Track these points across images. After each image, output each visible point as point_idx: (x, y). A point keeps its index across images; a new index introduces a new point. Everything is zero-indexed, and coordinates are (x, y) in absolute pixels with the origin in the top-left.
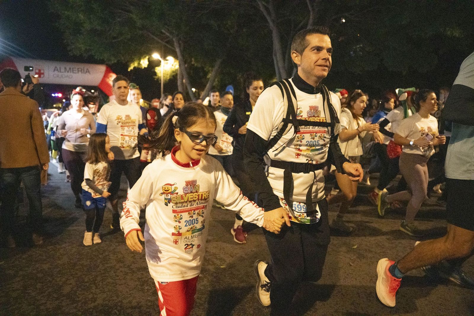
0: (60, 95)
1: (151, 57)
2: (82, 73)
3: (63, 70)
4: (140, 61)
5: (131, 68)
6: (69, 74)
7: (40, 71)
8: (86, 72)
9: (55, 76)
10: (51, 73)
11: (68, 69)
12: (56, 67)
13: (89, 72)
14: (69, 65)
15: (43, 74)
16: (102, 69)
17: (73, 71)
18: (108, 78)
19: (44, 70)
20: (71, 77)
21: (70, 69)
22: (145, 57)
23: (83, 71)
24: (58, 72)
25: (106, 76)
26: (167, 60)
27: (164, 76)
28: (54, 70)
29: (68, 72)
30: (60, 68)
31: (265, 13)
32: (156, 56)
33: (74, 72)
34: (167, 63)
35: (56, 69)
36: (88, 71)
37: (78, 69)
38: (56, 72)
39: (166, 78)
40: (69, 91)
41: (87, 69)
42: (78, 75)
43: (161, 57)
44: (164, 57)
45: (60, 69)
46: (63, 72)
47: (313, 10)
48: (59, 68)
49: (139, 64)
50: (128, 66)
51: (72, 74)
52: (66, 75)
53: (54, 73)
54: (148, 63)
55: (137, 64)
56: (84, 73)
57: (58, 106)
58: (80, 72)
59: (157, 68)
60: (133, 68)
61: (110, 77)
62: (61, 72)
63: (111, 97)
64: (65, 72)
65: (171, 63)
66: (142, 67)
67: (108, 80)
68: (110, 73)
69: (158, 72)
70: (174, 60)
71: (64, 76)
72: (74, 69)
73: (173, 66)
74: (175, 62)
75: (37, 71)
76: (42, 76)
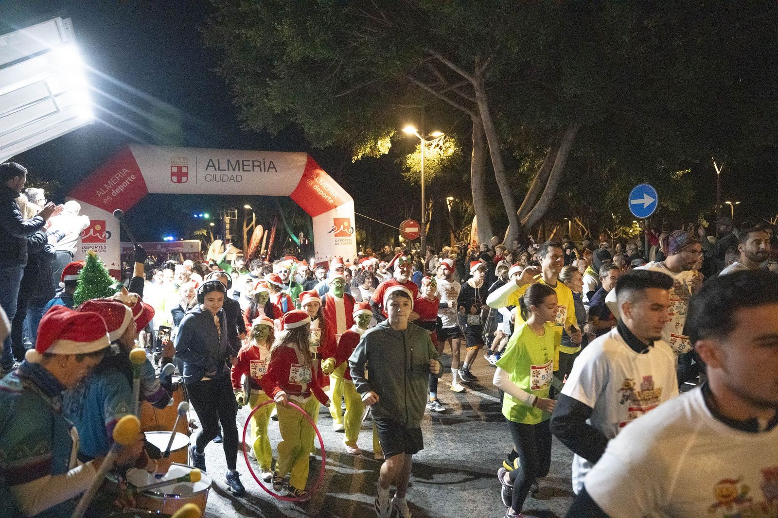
0: (207, 216)
1: (399, 132)
2: (261, 171)
3: (224, 165)
4: (376, 143)
5: (360, 157)
6: (237, 172)
7: (179, 168)
8: (269, 167)
9: (209, 177)
10: (202, 172)
11: (234, 162)
12: (211, 160)
13: (275, 168)
14: (234, 156)
15: (186, 174)
16: (301, 159)
17: (243, 165)
18: (313, 179)
19: (187, 167)
20: (239, 178)
21: (238, 161)
22: (388, 133)
23: (262, 166)
24: (216, 170)
25: (308, 175)
26: (430, 139)
27: (425, 172)
28: (208, 166)
29: (234, 170)
30: (218, 160)
32: (410, 130)
33: (245, 168)
34: (431, 144)
35: (211, 164)
36: (272, 166)
37: (253, 161)
38: (211, 170)
40: (223, 208)
41: (271, 162)
43: (420, 133)
44: (426, 131)
45: (219, 164)
46: (225, 170)
48: (216, 163)
49: (374, 148)
50: (352, 153)
51: (241, 172)
52: (230, 176)
53: (206, 172)
54: (390, 145)
55: (370, 148)
56: (265, 171)
57: (201, 234)
58: (256, 169)
59: (410, 155)
60: (362, 157)
61: (316, 178)
62: (220, 169)
63: (315, 219)
64: (228, 170)
65: (438, 145)
66: (377, 155)
67: (311, 183)
68: (316, 168)
69: (414, 164)
70: (445, 138)
71: (225, 178)
72: (244, 162)
73: (442, 151)
74: (446, 141)
75: (175, 170)
76: (184, 179)
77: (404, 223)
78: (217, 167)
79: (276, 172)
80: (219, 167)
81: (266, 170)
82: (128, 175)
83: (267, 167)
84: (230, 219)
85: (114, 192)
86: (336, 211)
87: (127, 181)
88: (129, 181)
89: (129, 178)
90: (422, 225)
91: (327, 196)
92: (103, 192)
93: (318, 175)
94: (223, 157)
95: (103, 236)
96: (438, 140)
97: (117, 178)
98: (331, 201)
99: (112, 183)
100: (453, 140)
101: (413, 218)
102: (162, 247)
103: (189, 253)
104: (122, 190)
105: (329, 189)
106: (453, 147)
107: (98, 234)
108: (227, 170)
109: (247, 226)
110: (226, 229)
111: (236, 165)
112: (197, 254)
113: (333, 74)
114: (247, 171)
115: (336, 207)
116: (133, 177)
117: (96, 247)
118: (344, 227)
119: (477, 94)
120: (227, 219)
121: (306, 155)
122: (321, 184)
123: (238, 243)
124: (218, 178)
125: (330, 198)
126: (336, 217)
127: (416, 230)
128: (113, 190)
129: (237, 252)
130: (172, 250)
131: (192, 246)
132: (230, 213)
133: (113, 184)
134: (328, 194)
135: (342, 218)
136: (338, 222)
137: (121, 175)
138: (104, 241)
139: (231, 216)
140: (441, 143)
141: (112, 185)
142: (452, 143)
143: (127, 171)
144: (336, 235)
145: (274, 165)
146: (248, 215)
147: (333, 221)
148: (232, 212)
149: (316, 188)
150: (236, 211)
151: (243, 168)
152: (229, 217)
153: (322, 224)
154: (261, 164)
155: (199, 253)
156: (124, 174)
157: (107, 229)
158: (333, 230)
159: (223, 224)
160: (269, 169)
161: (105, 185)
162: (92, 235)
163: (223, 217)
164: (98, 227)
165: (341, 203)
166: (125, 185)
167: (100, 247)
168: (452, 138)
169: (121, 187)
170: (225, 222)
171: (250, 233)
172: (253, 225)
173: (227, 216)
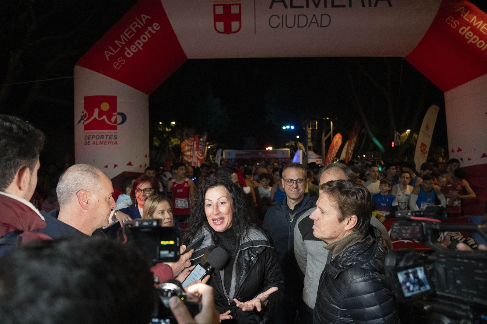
0: (293, 127)
2: (363, 6)
6: (322, 9)
7: (227, 8)
15: (238, 17)
18: (458, 17)
19: (240, 5)
20: (325, 18)
24: (286, 7)
25: (448, 9)
28: (274, 1)
29: (317, 6)
33: (337, 3)
38: (279, 8)
46: (303, 7)
51: (330, 9)
52: (309, 18)
53: (271, 12)
56: (370, 6)
57: (290, 144)
61: (463, 16)
64: (308, 6)
67: (455, 24)
71: (302, 22)
75: (220, 11)
76: (235, 25)
78: (288, 4)
79: (390, 5)
81: (373, 4)
82: (149, 23)
84: (311, 130)
85: (128, 50)
87: (147, 33)
88: (150, 33)
89: (150, 28)
92: (113, 52)
95: (113, 120)
97: (133, 29)
99: (125, 36)
102: (262, 153)
103: (282, 158)
104: (140, 47)
107: (105, 117)
108: (305, 5)
109: (325, 136)
110: (308, 138)
112: (287, 159)
114: (339, 8)
116: (156, 26)
117: (102, 137)
120: (309, 130)
123: (317, 150)
124: (290, 23)
128: (126, 48)
129: (317, 157)
130: (269, 156)
131: (283, 153)
132: (311, 125)
133: (127, 38)
137: (139, 24)
138: (115, 128)
139: (312, 127)
141: (124, 40)
143: (147, 17)
148: (313, 124)
149: (465, 32)
150: (317, 123)
152: (311, 128)
155: (288, 158)
156: (142, 22)
157: (119, 110)
160: (377, 2)
161: (116, 42)
162: (97, 118)
163: (306, 129)
164: (105, 107)
166: (144, 38)
167: (108, 137)
169: (139, 43)
170: (307, 132)
171: (329, 142)
172: (330, 135)
173: (309, 127)
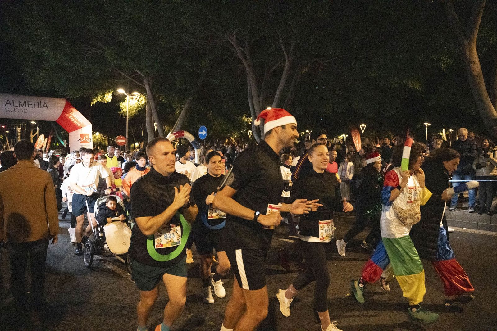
1: (116, 91)
2: (39, 107)
3: (16, 103)
4: (104, 96)
5: (95, 103)
6: (23, 108)
8: (44, 106)
9: (7, 110)
10: (3, 107)
11: (22, 102)
12: (8, 100)
13: (47, 106)
14: (23, 99)
16: (62, 103)
17: (28, 104)
18: (69, 113)
20: (26, 111)
21: (25, 102)
22: (109, 92)
24: (11, 106)
25: (66, 110)
26: (132, 95)
27: (129, 112)
28: (6, 103)
29: (22, 106)
30: (13, 100)
31: (241, 58)
32: (121, 91)
33: (30, 106)
34: (133, 98)
35: (8, 102)
36: (45, 105)
37: (34, 102)
38: (8, 106)
39: (132, 114)
41: (44, 103)
42: (33, 109)
43: (126, 92)
44: (130, 92)
45: (13, 103)
47: (288, 57)
48: (11, 102)
49: (103, 98)
50: (91, 101)
51: (27, 108)
52: (20, 110)
53: (5, 107)
54: (111, 98)
55: (100, 98)
56: (41, 108)
58: (36, 107)
59: (122, 103)
60: (96, 103)
61: (71, 112)
62: (14, 105)
63: (70, 134)
64: (19, 106)
65: (137, 99)
66: (105, 102)
67: (68, 115)
68: (70, 107)
69: (123, 108)
70: (140, 95)
71: (17, 111)
72: (29, 103)
73: (139, 101)
74: (141, 97)
77: (118, 137)
78: (12, 105)
79: (48, 108)
80: (13, 104)
81: (42, 107)
83: (42, 105)
84: (21, 130)
86: (81, 130)
90: (127, 139)
91: (77, 122)
93: (71, 111)
94: (16, 99)
96: (137, 96)
98: (79, 125)
100: (144, 96)
101: (123, 135)
105: (78, 119)
106: (144, 100)
108: (18, 105)
109: (33, 135)
110: (18, 136)
111: (24, 104)
113: (74, 68)
114: (30, 107)
115: (81, 128)
118: (86, 139)
119: (144, 81)
120: (19, 130)
121: (65, 100)
122: (73, 116)
124: (13, 110)
125: (78, 123)
126: (81, 133)
127: (124, 141)
132: (21, 126)
134: (77, 121)
135: (85, 134)
136: (82, 136)
139: (21, 127)
140: (138, 98)
142: (143, 98)
144: (81, 142)
145: (46, 105)
146: (34, 128)
147: (80, 135)
148: (22, 125)
149: (71, 118)
150: (25, 125)
151: (28, 106)
152: (20, 128)
153: (74, 136)
154: (38, 104)
158: (79, 140)
159: (15, 132)
160: (43, 107)
163: (15, 128)
165: (84, 126)
168: (144, 95)
170: (17, 131)
171: (35, 139)
172: (37, 134)
173: (19, 127)
